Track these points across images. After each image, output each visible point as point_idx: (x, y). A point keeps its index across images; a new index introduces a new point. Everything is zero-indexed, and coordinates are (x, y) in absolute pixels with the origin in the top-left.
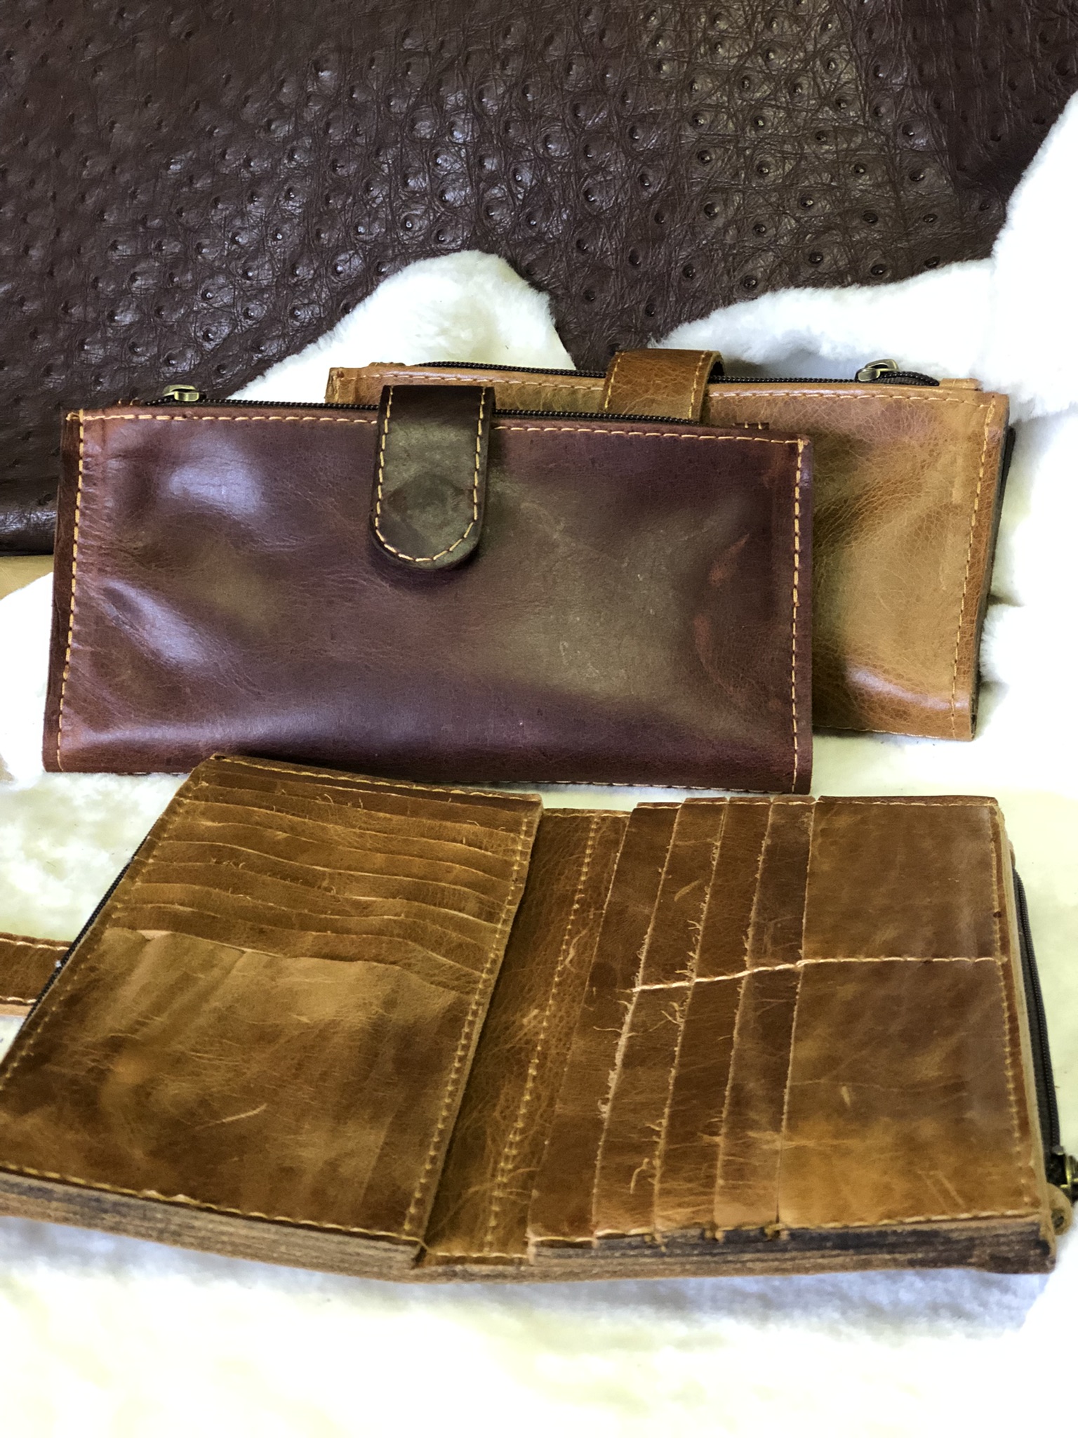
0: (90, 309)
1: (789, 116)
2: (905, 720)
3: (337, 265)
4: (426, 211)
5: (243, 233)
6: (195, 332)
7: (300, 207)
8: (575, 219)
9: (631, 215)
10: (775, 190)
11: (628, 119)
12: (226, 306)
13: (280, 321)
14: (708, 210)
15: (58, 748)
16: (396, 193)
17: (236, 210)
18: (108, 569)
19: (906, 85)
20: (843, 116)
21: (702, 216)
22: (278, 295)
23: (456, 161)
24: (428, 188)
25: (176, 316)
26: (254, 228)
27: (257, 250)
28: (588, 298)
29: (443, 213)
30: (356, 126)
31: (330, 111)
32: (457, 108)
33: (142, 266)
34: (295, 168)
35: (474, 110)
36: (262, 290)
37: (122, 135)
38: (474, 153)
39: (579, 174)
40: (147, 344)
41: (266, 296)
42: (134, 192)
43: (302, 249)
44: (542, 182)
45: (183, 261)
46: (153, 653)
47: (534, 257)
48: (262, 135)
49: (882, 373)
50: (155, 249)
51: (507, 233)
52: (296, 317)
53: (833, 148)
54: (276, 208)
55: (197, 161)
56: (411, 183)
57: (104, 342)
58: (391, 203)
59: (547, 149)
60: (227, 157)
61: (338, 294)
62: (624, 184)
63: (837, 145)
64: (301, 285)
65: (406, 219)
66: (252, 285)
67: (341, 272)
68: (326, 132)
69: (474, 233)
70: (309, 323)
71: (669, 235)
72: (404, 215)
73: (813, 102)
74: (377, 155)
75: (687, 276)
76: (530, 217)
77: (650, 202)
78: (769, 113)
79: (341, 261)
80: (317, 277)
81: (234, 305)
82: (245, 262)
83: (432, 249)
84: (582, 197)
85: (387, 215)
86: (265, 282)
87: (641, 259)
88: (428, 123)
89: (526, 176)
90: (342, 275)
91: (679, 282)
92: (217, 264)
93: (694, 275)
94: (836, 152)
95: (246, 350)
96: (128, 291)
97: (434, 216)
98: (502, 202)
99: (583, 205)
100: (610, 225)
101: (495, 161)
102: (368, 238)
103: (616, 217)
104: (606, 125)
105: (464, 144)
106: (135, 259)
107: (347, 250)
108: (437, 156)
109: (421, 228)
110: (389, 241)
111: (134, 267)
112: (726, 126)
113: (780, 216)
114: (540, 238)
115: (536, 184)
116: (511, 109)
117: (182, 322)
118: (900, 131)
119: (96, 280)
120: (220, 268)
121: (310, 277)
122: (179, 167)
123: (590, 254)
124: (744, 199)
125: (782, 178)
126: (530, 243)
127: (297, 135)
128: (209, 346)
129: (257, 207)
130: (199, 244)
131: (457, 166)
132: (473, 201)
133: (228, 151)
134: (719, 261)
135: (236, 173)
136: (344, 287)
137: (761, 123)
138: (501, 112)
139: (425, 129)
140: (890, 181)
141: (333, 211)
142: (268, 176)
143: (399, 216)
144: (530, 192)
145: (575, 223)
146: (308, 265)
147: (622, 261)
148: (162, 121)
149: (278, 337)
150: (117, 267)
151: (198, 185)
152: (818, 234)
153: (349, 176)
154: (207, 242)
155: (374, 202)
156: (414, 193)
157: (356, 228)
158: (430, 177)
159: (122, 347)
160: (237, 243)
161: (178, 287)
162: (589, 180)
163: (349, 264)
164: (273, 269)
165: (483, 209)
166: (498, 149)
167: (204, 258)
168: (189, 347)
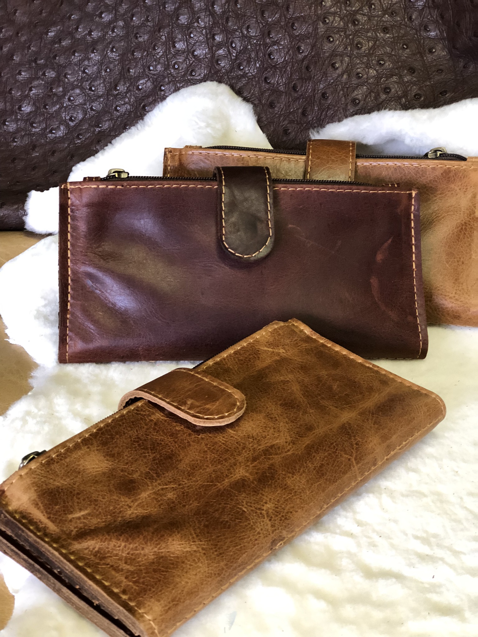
0: (8, 104)
1: (369, 19)
2: (458, 319)
3: (139, 85)
4: (185, 60)
5: (89, 68)
6: (65, 117)
7: (118, 56)
8: (263, 66)
9: (293, 66)
10: (365, 56)
11: (290, 19)
12: (81, 104)
13: (109, 112)
14: (333, 65)
15: (67, 352)
16: (170, 50)
17: (85, 57)
18: (87, 262)
19: (425, 6)
20: (395, 20)
21: (330, 69)
22: (108, 100)
23: (201, 36)
24: (186, 49)
25: (54, 109)
26: (95, 66)
27: (97, 77)
28: (271, 106)
29: (194, 61)
30: (148, 17)
31: (133, 9)
32: (200, 10)
33: (36, 83)
34: (115, 36)
35: (210, 11)
36: (100, 97)
37: (20, 17)
38: (210, 32)
39: (266, 45)
40: (40, 122)
41: (102, 100)
42: (29, 46)
43: (120, 77)
44: (245, 48)
45: (57, 81)
46: (112, 304)
47: (242, 84)
48: (97, 19)
49: (440, 154)
50: (42, 75)
51: (228, 72)
52: (118, 111)
53: (391, 36)
54: (105, 56)
55: (62, 31)
56: (177, 45)
57: (17, 120)
58: (167, 55)
59: (248, 32)
60: (79, 30)
61: (140, 99)
62: (289, 51)
63: (393, 34)
64: (120, 95)
65: (175, 64)
66: (94, 94)
67: (141, 89)
68: (132, 19)
69: (210, 72)
70: (125, 114)
71: (314, 77)
72: (174, 62)
73: (380, 13)
74: (159, 32)
75: (324, 97)
76: (240, 65)
77: (303, 60)
78: (359, 17)
79: (141, 83)
80: (128, 90)
81: (85, 104)
82: (91, 83)
83: (188, 79)
84: (267, 56)
85: (165, 62)
86: (101, 93)
87: (299, 88)
88: (186, 17)
89: (238, 44)
90: (142, 90)
91: (320, 100)
92: (75, 83)
93: (328, 97)
94: (393, 37)
95: (92, 126)
96: (28, 96)
97: (189, 62)
98: (225, 57)
99: (268, 60)
100: (282, 70)
101: (221, 36)
102: (155, 72)
103: (285, 67)
104: (279, 21)
105: (205, 28)
106: (30, 80)
107: (144, 78)
108: (191, 33)
109: (182, 68)
110: (166, 74)
111: (31, 83)
112: (339, 24)
113: (368, 69)
114: (245, 75)
115: (242, 49)
116: (229, 11)
117: (58, 112)
118: (422, 28)
119: (11, 89)
120: (77, 85)
121: (125, 91)
122: (53, 34)
123: (272, 84)
124: (350, 60)
125: (368, 50)
126: (239, 78)
127: (115, 20)
128: (72, 124)
129: (95, 56)
130: (67, 73)
131: (201, 38)
132: (209, 56)
133: (80, 27)
134: (340, 90)
135: (84, 38)
136: (143, 97)
137: (357, 23)
138: (224, 13)
139: (183, 19)
140: (419, 53)
141: (136, 58)
142: (102, 39)
143: (171, 62)
144: (239, 53)
145: (262, 69)
146: (123, 85)
147: (289, 88)
148: (42, 10)
149: (109, 120)
150: (21, 83)
151: (64, 44)
152: (387, 78)
153: (144, 42)
154: (70, 72)
155: (158, 55)
156: (179, 51)
157: (149, 68)
158: (187, 43)
159: (26, 124)
160: (86, 73)
161: (55, 94)
162: (270, 48)
163: (144, 84)
164: (105, 86)
165: (214, 60)
166: (223, 31)
167: (68, 80)
168: (62, 124)
